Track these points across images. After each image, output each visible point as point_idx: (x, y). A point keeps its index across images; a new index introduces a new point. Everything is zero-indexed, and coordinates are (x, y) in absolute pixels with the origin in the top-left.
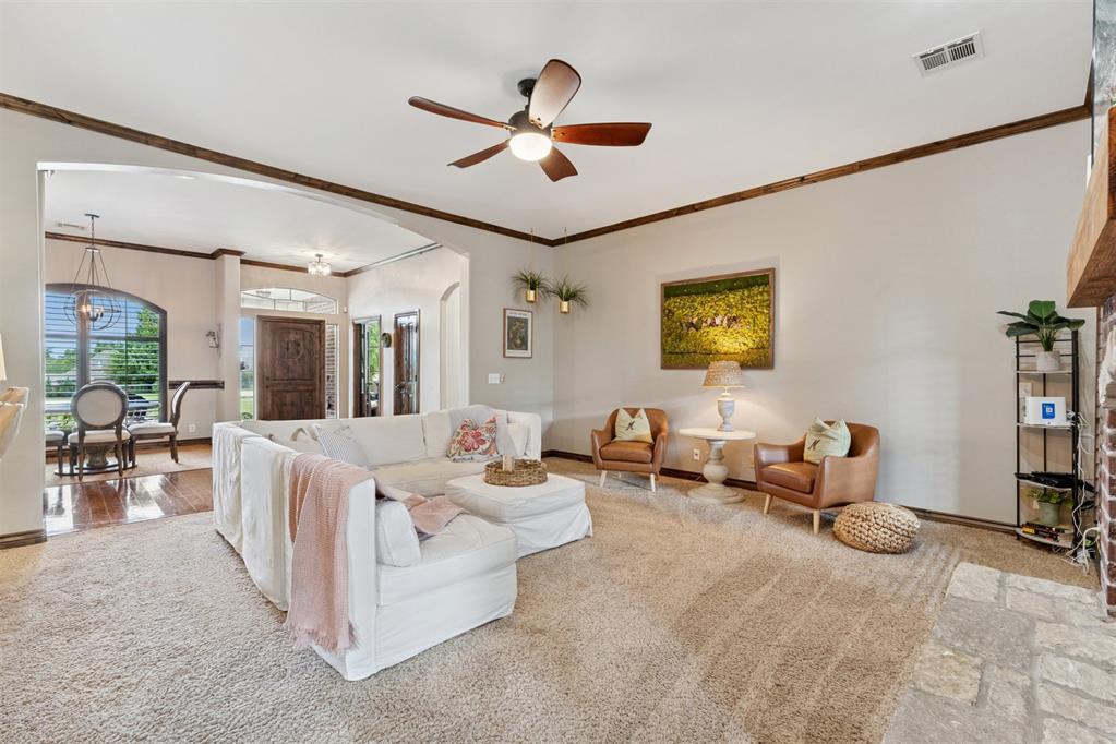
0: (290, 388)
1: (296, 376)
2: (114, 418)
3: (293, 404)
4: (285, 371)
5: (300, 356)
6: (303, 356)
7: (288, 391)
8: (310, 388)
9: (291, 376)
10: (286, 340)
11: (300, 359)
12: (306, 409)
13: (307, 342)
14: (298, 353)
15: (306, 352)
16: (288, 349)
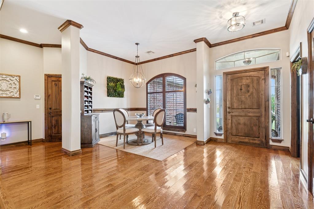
0: (243, 114)
1: (247, 107)
2: (122, 124)
3: (245, 124)
4: (240, 103)
5: (249, 94)
6: (252, 93)
7: (241, 116)
8: (258, 115)
9: (243, 107)
10: (240, 84)
11: (249, 96)
12: (254, 128)
13: (255, 85)
14: (248, 91)
15: (254, 91)
16: (241, 90)
